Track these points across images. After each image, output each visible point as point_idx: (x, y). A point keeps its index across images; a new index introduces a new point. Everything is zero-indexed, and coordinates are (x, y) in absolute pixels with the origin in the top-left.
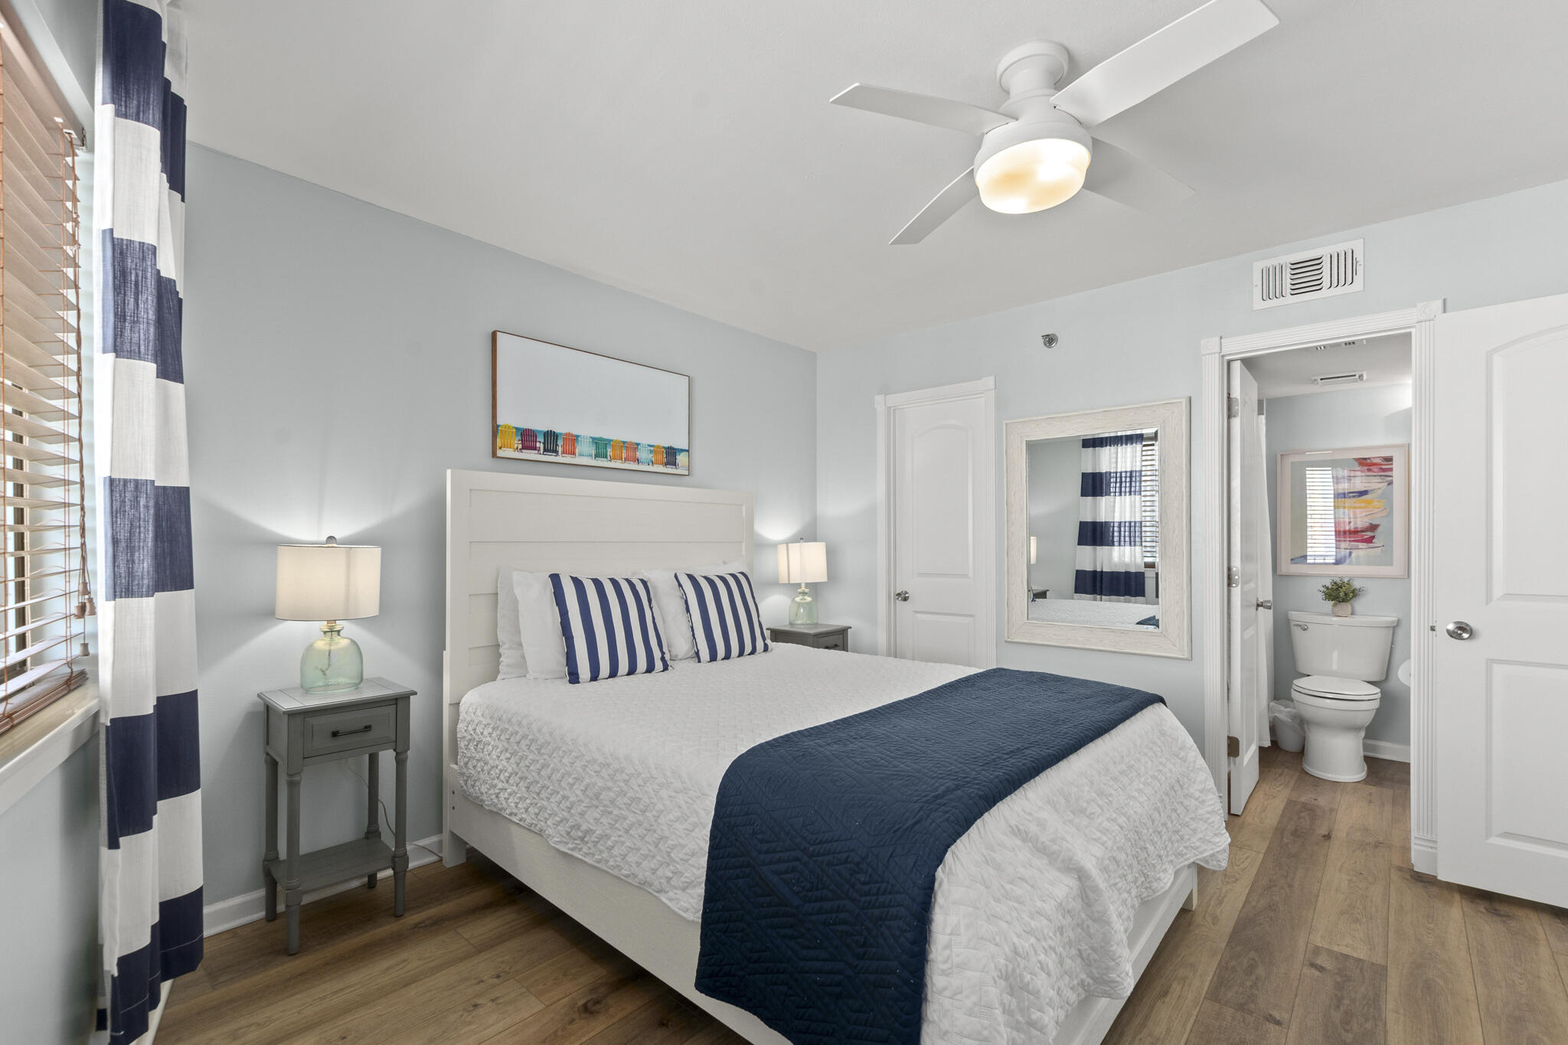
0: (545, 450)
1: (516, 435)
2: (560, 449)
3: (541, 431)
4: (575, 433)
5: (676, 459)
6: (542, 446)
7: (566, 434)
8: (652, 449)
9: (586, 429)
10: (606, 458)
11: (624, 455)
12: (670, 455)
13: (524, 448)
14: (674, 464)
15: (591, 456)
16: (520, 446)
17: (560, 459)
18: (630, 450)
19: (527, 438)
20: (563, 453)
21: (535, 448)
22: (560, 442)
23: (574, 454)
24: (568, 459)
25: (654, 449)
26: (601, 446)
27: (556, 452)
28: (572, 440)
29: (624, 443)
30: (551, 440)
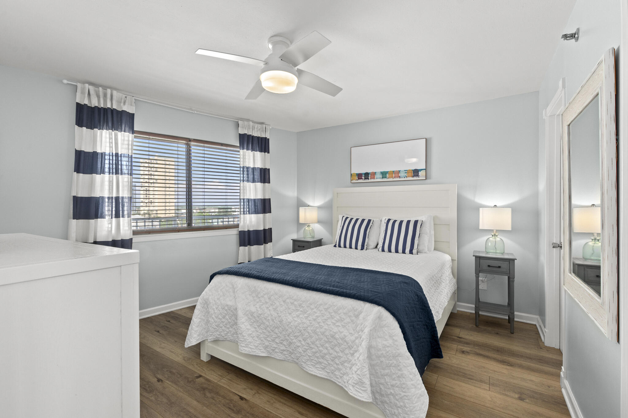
0: (365, 179)
1: (356, 176)
2: (370, 178)
3: (363, 173)
4: (375, 171)
5: (418, 174)
6: (364, 177)
7: (372, 173)
8: (406, 171)
9: (378, 169)
10: (386, 178)
11: (394, 176)
12: (416, 172)
13: (359, 179)
14: (418, 176)
15: (380, 178)
16: (357, 179)
17: (369, 181)
18: (397, 173)
19: (359, 176)
20: (371, 179)
21: (362, 179)
22: (370, 176)
23: (374, 178)
24: (372, 180)
25: (407, 171)
26: (384, 174)
27: (368, 179)
28: (374, 174)
29: (393, 171)
30: (367, 175)
